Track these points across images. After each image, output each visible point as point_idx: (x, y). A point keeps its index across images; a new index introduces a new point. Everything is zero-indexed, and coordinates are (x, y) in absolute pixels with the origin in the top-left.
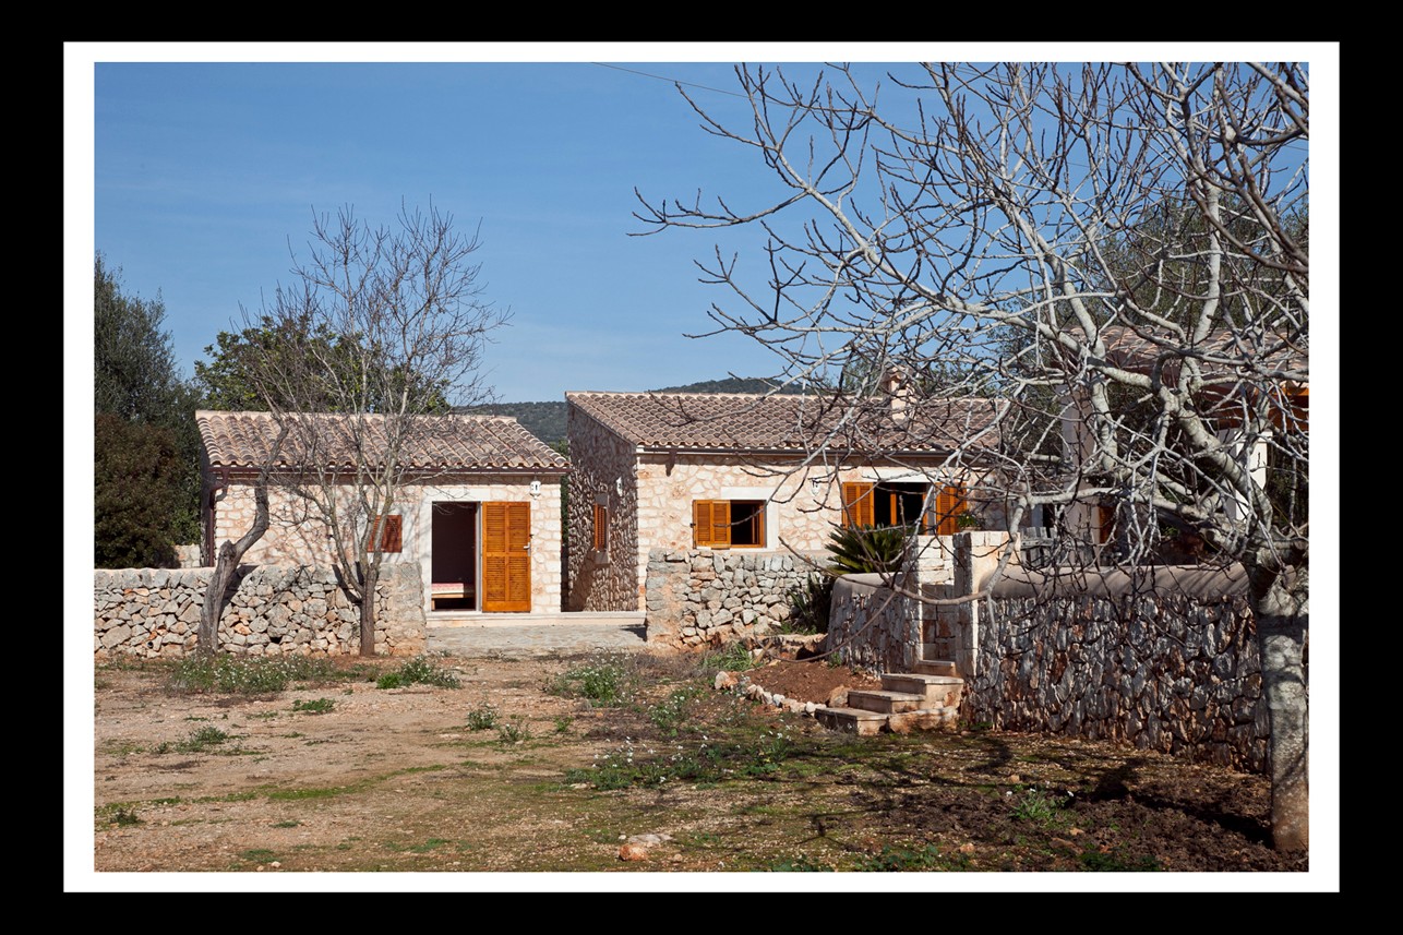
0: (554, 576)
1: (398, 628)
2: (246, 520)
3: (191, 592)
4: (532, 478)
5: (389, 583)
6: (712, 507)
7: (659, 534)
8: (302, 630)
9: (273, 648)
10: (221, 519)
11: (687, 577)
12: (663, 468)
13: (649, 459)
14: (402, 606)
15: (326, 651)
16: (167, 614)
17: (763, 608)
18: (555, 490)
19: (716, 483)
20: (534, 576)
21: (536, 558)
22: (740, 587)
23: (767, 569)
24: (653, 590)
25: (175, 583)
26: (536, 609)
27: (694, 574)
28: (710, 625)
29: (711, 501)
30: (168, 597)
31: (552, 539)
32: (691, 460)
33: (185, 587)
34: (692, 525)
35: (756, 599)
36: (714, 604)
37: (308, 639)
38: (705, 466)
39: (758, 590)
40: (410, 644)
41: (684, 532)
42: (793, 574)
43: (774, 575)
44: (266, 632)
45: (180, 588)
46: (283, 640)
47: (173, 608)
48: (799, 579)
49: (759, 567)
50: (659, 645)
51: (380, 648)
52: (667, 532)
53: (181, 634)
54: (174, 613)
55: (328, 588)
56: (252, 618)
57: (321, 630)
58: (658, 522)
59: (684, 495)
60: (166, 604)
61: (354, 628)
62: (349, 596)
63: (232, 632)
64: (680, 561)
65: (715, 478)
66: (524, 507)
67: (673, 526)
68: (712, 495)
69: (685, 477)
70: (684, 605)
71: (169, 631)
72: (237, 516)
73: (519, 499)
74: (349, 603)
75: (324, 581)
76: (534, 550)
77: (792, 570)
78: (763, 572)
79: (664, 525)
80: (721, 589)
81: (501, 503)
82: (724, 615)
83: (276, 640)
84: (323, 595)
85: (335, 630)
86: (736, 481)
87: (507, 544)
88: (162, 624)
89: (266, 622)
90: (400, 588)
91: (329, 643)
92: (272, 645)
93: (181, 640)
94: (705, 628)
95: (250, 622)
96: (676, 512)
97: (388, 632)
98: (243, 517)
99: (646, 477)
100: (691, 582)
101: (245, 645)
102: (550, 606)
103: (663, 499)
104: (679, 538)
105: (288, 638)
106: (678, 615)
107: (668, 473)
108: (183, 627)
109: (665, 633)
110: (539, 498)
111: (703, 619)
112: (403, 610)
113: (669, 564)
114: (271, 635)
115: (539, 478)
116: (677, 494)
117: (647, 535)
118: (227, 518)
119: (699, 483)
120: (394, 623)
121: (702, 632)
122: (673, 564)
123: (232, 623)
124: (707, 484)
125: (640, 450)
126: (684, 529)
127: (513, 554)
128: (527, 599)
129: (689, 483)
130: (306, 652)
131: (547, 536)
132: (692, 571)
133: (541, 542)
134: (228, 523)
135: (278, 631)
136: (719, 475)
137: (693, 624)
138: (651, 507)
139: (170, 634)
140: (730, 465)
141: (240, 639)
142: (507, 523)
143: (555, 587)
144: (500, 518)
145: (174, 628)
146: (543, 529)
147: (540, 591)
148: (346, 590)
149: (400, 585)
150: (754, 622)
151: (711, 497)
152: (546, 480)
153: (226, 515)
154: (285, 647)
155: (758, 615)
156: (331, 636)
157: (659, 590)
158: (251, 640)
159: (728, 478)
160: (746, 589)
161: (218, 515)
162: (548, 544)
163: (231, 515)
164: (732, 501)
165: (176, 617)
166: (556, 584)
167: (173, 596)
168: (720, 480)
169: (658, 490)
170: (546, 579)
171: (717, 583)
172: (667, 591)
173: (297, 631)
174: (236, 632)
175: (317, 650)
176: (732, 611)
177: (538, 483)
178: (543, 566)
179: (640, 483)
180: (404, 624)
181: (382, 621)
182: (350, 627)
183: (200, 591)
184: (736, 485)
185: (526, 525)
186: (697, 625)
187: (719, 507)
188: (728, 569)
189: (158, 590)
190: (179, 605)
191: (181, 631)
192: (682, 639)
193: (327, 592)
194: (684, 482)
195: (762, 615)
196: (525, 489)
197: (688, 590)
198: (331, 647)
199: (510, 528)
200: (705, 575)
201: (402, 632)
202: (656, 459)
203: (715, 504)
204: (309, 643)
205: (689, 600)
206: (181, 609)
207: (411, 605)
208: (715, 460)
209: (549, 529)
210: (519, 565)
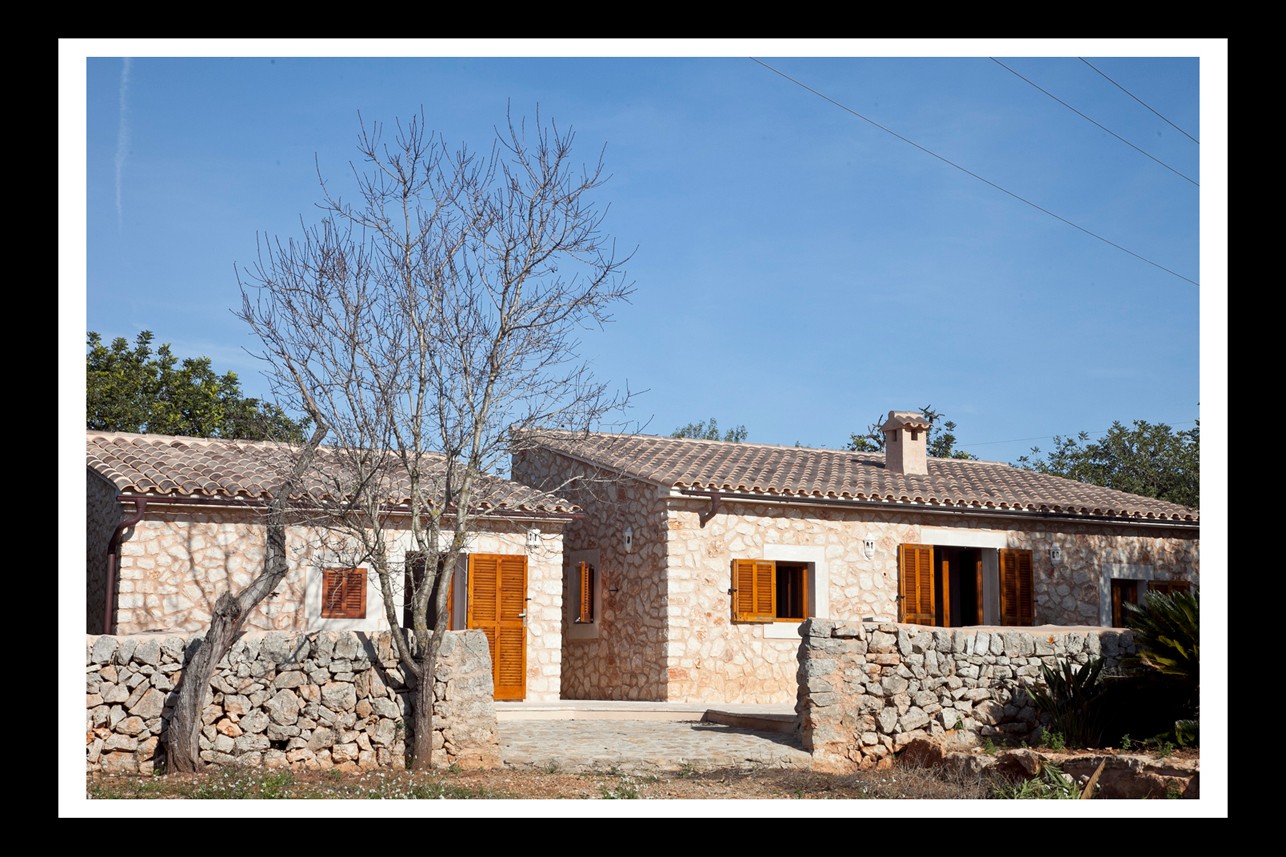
0: (553, 653)
1: (463, 727)
2: (161, 570)
3: (151, 670)
4: (529, 525)
5: (448, 661)
6: (755, 568)
7: (693, 601)
8: (320, 730)
9: (277, 757)
10: (127, 567)
11: (861, 660)
12: (696, 517)
13: (682, 505)
14: (467, 694)
15: (357, 761)
16: (111, 705)
17: (967, 706)
18: (556, 542)
19: (758, 538)
20: (530, 653)
21: (533, 628)
22: (934, 676)
23: (970, 651)
24: (818, 677)
25: (126, 657)
26: (531, 697)
27: (872, 656)
28: (898, 729)
29: (753, 562)
30: (114, 678)
31: (552, 605)
32: (730, 509)
33: (141, 664)
34: (731, 592)
35: (958, 694)
36: (901, 699)
37: (329, 743)
38: (745, 517)
39: (959, 681)
40: (479, 751)
41: (721, 600)
42: (1005, 660)
43: (980, 661)
44: (265, 732)
45: (133, 664)
46: (292, 744)
47: (122, 695)
48: (1014, 667)
49: (959, 648)
50: (832, 758)
51: (438, 757)
52: (702, 599)
53: (132, 736)
54: (122, 704)
55: (357, 666)
56: (245, 711)
57: (348, 729)
58: (691, 586)
59: (722, 553)
60: (110, 688)
61: (398, 727)
62: (387, 680)
63: (214, 732)
64: (851, 637)
65: (757, 532)
66: (520, 563)
67: (709, 591)
68: (754, 554)
69: (723, 531)
70: (860, 700)
71: (114, 731)
72: (149, 564)
73: (513, 551)
74: (390, 690)
75: (352, 657)
76: (530, 619)
77: (1003, 654)
78: (964, 656)
79: (697, 591)
80: (908, 679)
81: (492, 556)
82: (917, 717)
83: (281, 745)
84: (349, 676)
85: (370, 730)
86: (781, 536)
87: (499, 610)
88: (103, 720)
89: (265, 717)
90: (465, 668)
91: (360, 749)
92: (277, 753)
93: (133, 744)
94: (893, 734)
95: (240, 716)
96: (713, 575)
97: (448, 734)
98: (158, 565)
99: (678, 528)
100: (868, 667)
101: (232, 753)
102: (548, 692)
103: (697, 557)
104: (715, 608)
105: (300, 743)
106: (854, 714)
107: (703, 524)
108: (137, 725)
109: (838, 739)
110: (537, 550)
111: (888, 720)
112: (470, 701)
113: (839, 641)
114: (273, 737)
115: (538, 525)
116: (713, 551)
117: (679, 603)
118: (135, 566)
119: (739, 539)
120: (455, 719)
121: (888, 740)
122: (843, 641)
123: (214, 718)
124: (748, 540)
125: (675, 493)
126: (721, 596)
127: (506, 624)
128: (520, 683)
129: (727, 537)
130: (327, 765)
131: (546, 601)
132: (868, 652)
133: (538, 608)
134: (138, 574)
135: (285, 731)
136: (761, 529)
137: (874, 728)
138: (685, 567)
139: (115, 736)
140: (773, 517)
141: (226, 743)
142: (499, 583)
143: (552, 667)
144: (491, 575)
145: (123, 726)
146: (541, 592)
147: (536, 672)
148: (381, 670)
149: (464, 662)
150: (958, 726)
151: (752, 557)
152: (546, 528)
153: (135, 563)
154: (294, 755)
155: (963, 717)
156: (363, 739)
157: (825, 678)
158: (244, 745)
159: (772, 533)
160: (944, 679)
161: (124, 562)
162: (546, 611)
163: (142, 563)
164: (778, 562)
165: (126, 709)
166: (556, 663)
167: (122, 677)
168: (763, 535)
169: (692, 545)
170: (544, 657)
171: (902, 670)
172: (837, 679)
173: (312, 730)
174: (219, 732)
175: (344, 760)
176: (927, 710)
177: (537, 531)
178: (540, 640)
179: (671, 535)
180: (471, 722)
181: (438, 717)
182: (392, 725)
183: (166, 669)
184: (781, 542)
185: (522, 588)
186: (879, 729)
187: (764, 568)
188: (917, 650)
189: (98, 667)
190: (131, 690)
191: (133, 730)
192: (860, 749)
193: (356, 672)
194: (722, 535)
195: (967, 716)
196: (520, 539)
197: (865, 678)
198: (365, 756)
199: (503, 590)
200: (887, 658)
201: (469, 733)
202: (690, 505)
203: (758, 566)
204: (331, 749)
205: (867, 693)
206: (134, 697)
207: (480, 693)
208: (758, 509)
209: (548, 591)
210: (512, 638)
